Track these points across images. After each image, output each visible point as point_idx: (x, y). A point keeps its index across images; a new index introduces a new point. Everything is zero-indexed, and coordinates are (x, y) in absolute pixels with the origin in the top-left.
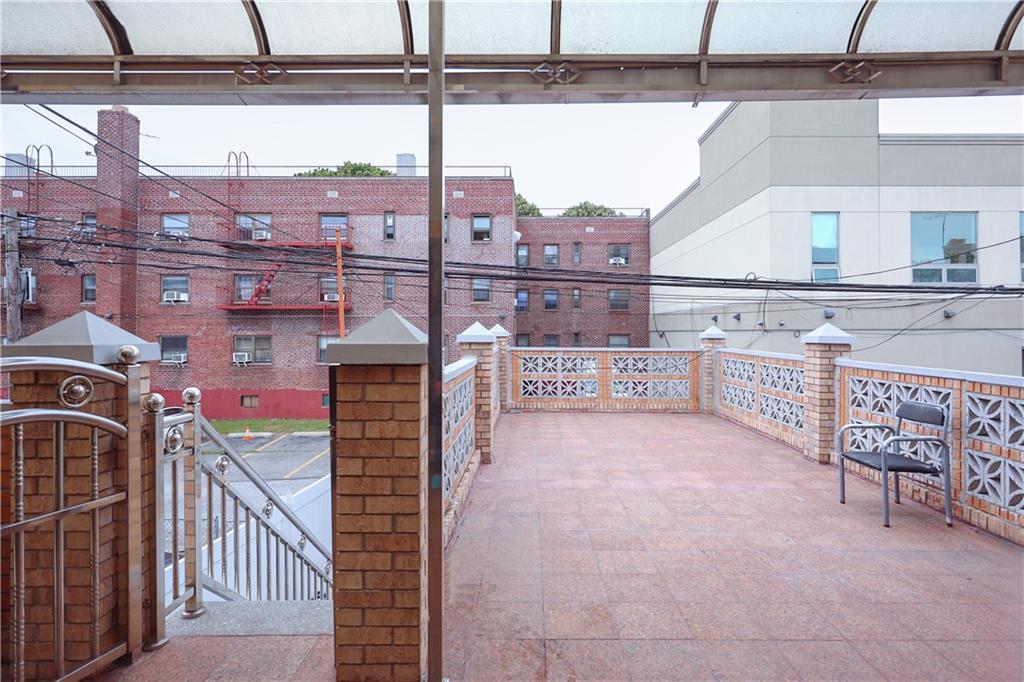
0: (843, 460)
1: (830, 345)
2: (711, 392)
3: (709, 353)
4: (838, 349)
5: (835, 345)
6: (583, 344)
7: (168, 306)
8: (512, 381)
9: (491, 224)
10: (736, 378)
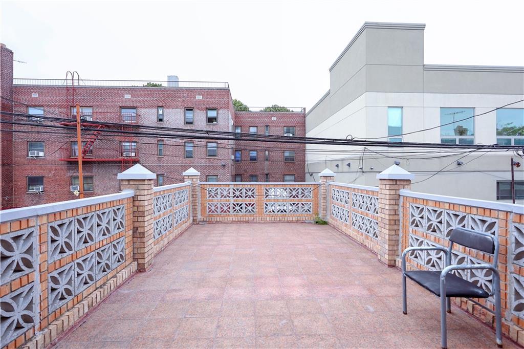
0: (405, 277)
1: (396, 180)
2: (325, 209)
3: (324, 186)
4: (402, 183)
5: (400, 180)
6: (270, 179)
7: (32, 159)
8: (201, 204)
9: (217, 114)
10: (339, 201)
